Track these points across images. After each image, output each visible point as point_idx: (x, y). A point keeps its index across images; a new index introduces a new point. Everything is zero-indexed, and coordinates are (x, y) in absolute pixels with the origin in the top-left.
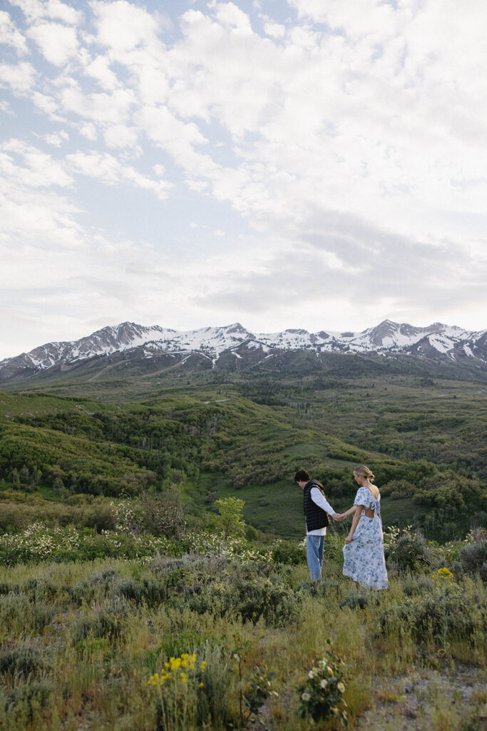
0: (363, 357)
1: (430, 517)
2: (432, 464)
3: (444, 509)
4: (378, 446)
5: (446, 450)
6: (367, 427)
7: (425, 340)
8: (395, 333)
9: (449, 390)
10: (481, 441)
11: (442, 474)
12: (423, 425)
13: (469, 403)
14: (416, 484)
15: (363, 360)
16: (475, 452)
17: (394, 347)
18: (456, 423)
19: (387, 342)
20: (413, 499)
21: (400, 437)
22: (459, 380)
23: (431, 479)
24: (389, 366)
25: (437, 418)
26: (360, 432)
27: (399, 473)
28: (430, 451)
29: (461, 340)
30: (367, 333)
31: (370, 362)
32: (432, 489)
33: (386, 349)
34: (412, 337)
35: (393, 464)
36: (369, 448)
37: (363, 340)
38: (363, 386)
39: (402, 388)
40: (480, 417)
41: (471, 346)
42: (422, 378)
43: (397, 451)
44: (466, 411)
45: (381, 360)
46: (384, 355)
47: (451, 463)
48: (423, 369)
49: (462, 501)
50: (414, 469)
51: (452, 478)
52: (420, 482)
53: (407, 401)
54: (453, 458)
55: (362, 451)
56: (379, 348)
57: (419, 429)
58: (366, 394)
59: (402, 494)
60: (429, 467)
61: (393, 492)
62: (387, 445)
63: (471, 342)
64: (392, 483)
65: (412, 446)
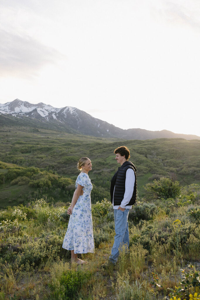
0: (5, 116)
1: (36, 192)
2: (38, 168)
3: (43, 188)
4: (12, 160)
5: (44, 162)
6: (6, 151)
7: (35, 110)
8: (21, 106)
9: (46, 134)
10: (59, 157)
11: (42, 173)
12: (33, 150)
13: (54, 140)
14: (30, 178)
15: (5, 118)
16: (56, 162)
17: (20, 113)
18: (48, 149)
19: (17, 110)
20: (29, 184)
21: (23, 156)
22: (50, 130)
23: (37, 175)
24: (18, 121)
25: (40, 147)
26: (3, 154)
27: (22, 173)
28: (36, 162)
29: (51, 111)
30: (7, 104)
31: (8, 119)
32: (37, 180)
33: (16, 113)
34: (29, 108)
35: (19, 169)
36: (8, 162)
37: (5, 108)
38: (5, 131)
39: (24, 133)
40: (59, 147)
41: (56, 115)
42: (33, 128)
43: (21, 163)
44: (53, 144)
45: (14, 118)
46: (16, 116)
47: (46, 167)
48: (34, 124)
49: (51, 184)
50: (29, 171)
51: (46, 174)
52: (32, 176)
53: (26, 139)
54: (47, 165)
55: (3, 163)
56: (13, 112)
57: (32, 152)
58: (6, 135)
59: (24, 183)
60: (36, 170)
61: (19, 182)
62: (16, 160)
63: (56, 113)
64: (19, 178)
65: (29, 160)
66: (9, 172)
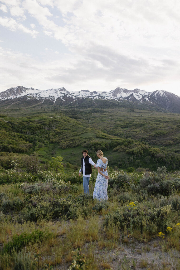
0: (110, 101)
1: (131, 158)
2: (133, 140)
3: (136, 155)
4: (114, 133)
5: (138, 135)
6: (110, 126)
7: (132, 95)
8: (121, 92)
9: (140, 113)
10: (150, 131)
11: (136, 143)
12: (130, 126)
13: (147, 118)
14: (127, 147)
16: (148, 135)
17: (121, 97)
18: (142, 125)
19: (118, 95)
20: (126, 152)
21: (122, 130)
22: (143, 110)
23: (132, 145)
24: (119, 104)
25: (135, 123)
26: (108, 129)
27: (121, 143)
28: (132, 135)
29: (144, 95)
30: (111, 92)
31: (112, 103)
32: (132, 149)
33: (118, 98)
34: (128, 94)
35: (119, 140)
36: (111, 134)
37: (110, 95)
38: (110, 112)
39: (123, 113)
40: (150, 123)
41: (148, 97)
42: (130, 109)
43: (121, 135)
44: (145, 121)
45: (116, 102)
46: (117, 100)
47: (139, 139)
48: (131, 105)
49: (143, 152)
50: (126, 141)
51: (139, 145)
52: (129, 146)
53: (125, 117)
54: (140, 137)
55: (108, 135)
56: (116, 97)
58: (110, 115)
59: (122, 150)
60: (132, 141)
61: (119, 150)
62: (117, 133)
63: (148, 96)
64: (119, 147)
65: (126, 133)
66: (112, 142)
